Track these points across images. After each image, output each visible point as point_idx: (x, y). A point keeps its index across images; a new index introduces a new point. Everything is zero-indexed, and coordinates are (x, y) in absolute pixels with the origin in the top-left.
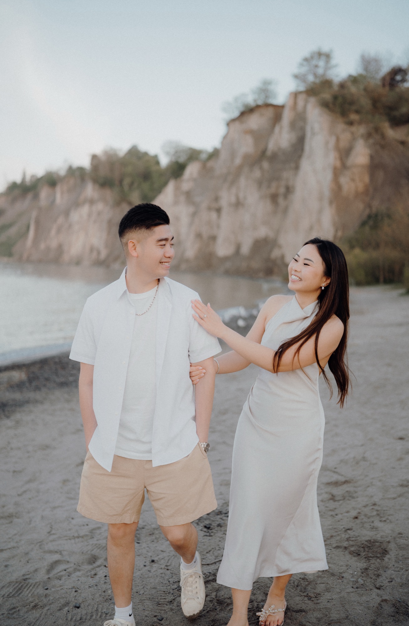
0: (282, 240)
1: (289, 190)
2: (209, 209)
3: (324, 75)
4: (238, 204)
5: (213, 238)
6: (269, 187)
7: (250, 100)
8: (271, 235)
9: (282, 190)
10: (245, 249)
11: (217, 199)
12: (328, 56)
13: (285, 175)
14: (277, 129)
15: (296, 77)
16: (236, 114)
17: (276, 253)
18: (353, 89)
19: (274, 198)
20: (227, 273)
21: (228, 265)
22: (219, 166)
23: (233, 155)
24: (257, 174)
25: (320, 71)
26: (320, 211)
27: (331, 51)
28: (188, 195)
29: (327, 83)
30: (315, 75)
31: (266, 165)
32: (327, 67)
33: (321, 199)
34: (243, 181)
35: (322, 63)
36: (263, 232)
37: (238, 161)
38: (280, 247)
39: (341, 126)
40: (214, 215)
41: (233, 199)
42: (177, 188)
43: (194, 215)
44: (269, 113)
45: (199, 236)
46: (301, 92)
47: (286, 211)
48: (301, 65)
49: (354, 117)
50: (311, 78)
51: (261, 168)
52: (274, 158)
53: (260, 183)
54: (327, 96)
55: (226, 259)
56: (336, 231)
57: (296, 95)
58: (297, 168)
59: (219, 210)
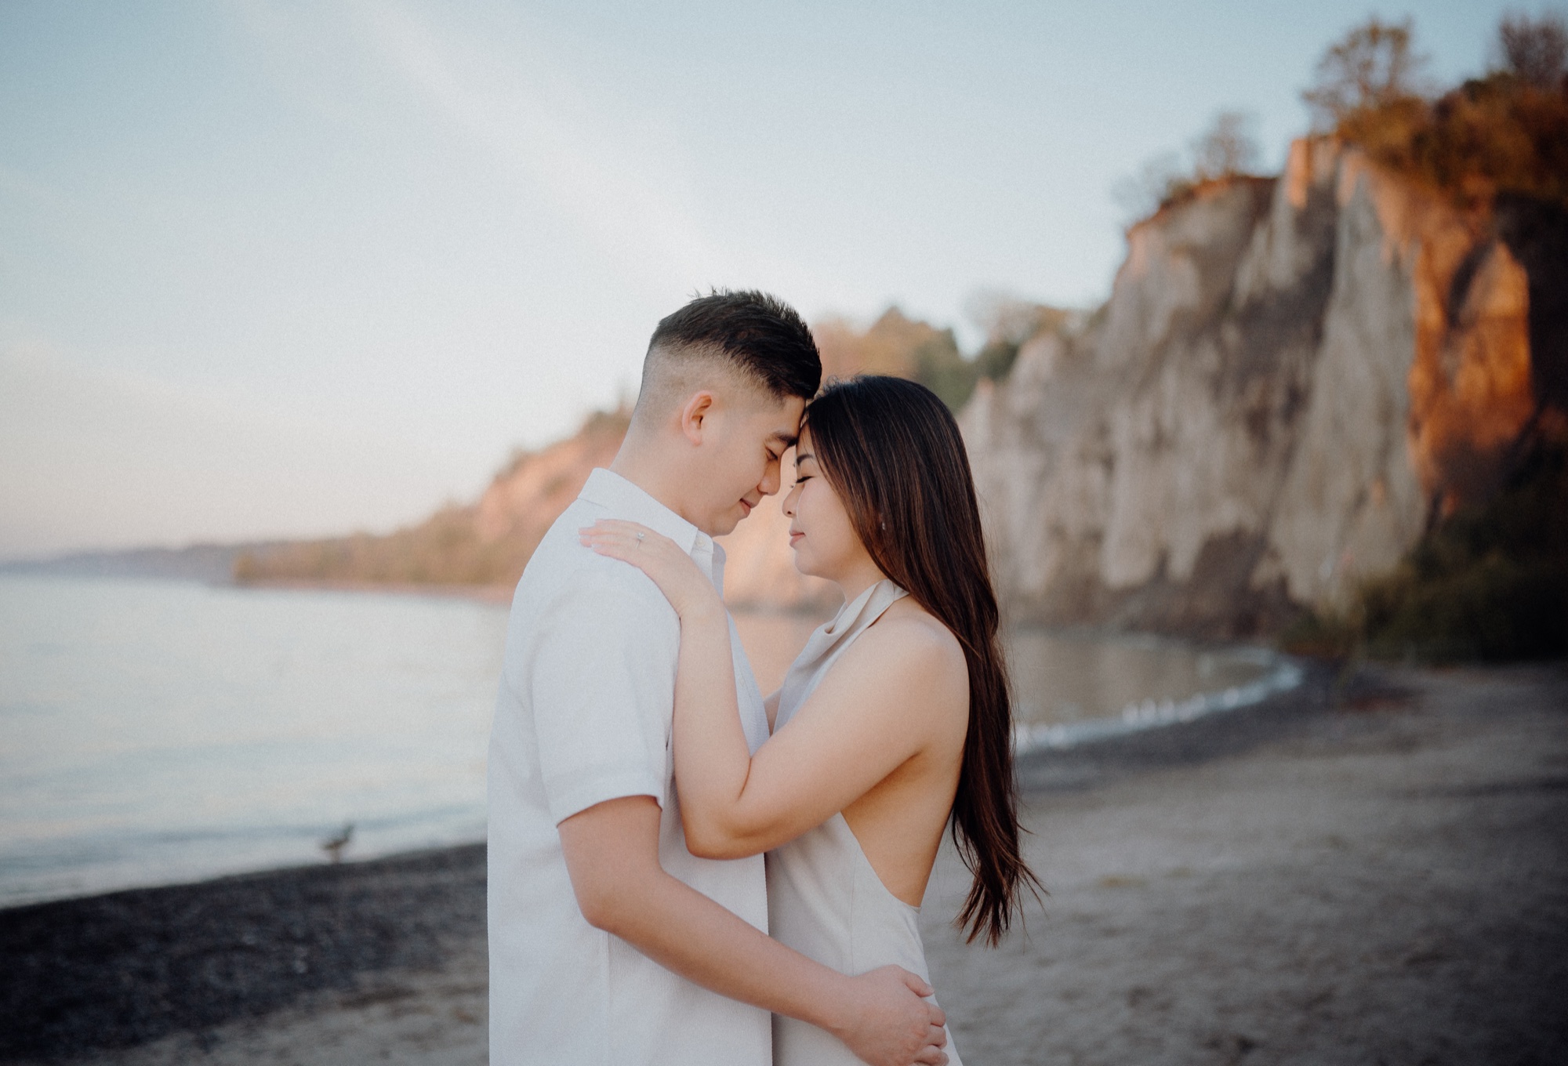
0: (1280, 536)
1: (1297, 400)
2: (1084, 458)
3: (1391, 86)
4: (1160, 443)
5: (1095, 537)
6: (1241, 390)
7: (1186, 167)
8: (1251, 522)
9: (1278, 400)
10: (1182, 564)
11: (1103, 431)
12: (1399, 37)
13: (1285, 358)
14: (1260, 238)
15: (1309, 97)
16: (1147, 205)
17: (1264, 573)
18: (1473, 115)
19: (1257, 423)
20: (1133, 627)
21: (1135, 608)
22: (1111, 348)
23: (1143, 312)
24: (1208, 358)
25: (1379, 76)
26: (1385, 451)
27: (1409, 21)
28: (1029, 427)
29: (1399, 106)
30: (1366, 89)
31: (1231, 335)
32: (1399, 66)
33: (1386, 415)
34: (1170, 381)
35: (1382, 57)
36: (1227, 515)
37: (1158, 328)
38: (1275, 555)
39: (1435, 215)
40: (1096, 475)
41: (1146, 430)
42: (999, 409)
43: (1043, 477)
44: (1241, 198)
45: (1057, 531)
46: (1324, 138)
47: (1288, 457)
48: (1323, 66)
49: (1476, 185)
50: (1353, 97)
51: (1220, 344)
52: (1254, 314)
53: (1216, 385)
54: (1398, 135)
55: (1128, 592)
56: (1435, 503)
57: (1310, 144)
58: (1317, 336)
59: (1108, 463)
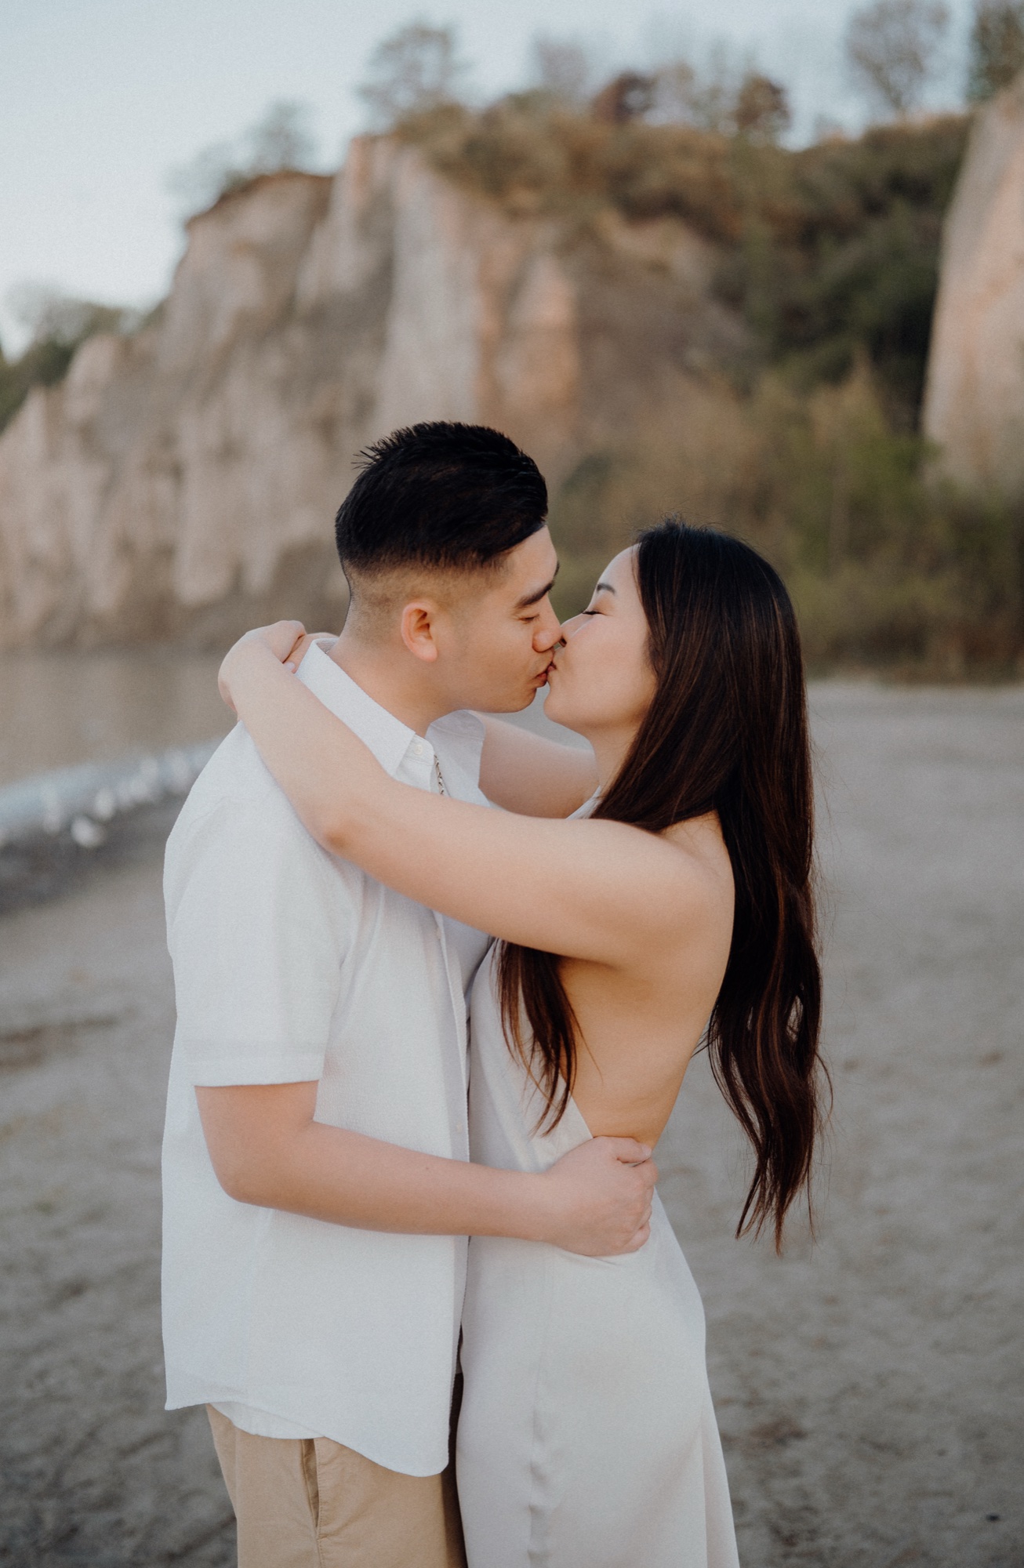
1: (365, 406)
2: (151, 468)
3: (437, 91)
4: (229, 453)
5: (166, 553)
6: (310, 397)
7: (243, 158)
8: (325, 531)
9: (346, 406)
10: (259, 577)
11: (168, 440)
12: (446, 40)
13: (352, 363)
14: (319, 240)
15: (365, 93)
16: (203, 197)
18: (518, 127)
19: (326, 429)
21: (213, 624)
22: (171, 347)
23: (204, 314)
24: (275, 363)
25: (428, 78)
28: (88, 435)
29: (448, 113)
30: (416, 89)
31: (297, 338)
32: (448, 69)
34: (238, 388)
35: (429, 57)
36: (302, 525)
37: (221, 330)
40: (163, 487)
41: (214, 439)
42: (54, 419)
43: (108, 489)
44: (298, 196)
45: (125, 547)
46: (380, 137)
48: (376, 62)
49: (525, 198)
50: (405, 98)
51: (285, 349)
52: (318, 317)
53: (285, 388)
54: (450, 142)
55: (205, 608)
57: (366, 143)
58: (380, 343)
59: (177, 472)
